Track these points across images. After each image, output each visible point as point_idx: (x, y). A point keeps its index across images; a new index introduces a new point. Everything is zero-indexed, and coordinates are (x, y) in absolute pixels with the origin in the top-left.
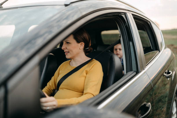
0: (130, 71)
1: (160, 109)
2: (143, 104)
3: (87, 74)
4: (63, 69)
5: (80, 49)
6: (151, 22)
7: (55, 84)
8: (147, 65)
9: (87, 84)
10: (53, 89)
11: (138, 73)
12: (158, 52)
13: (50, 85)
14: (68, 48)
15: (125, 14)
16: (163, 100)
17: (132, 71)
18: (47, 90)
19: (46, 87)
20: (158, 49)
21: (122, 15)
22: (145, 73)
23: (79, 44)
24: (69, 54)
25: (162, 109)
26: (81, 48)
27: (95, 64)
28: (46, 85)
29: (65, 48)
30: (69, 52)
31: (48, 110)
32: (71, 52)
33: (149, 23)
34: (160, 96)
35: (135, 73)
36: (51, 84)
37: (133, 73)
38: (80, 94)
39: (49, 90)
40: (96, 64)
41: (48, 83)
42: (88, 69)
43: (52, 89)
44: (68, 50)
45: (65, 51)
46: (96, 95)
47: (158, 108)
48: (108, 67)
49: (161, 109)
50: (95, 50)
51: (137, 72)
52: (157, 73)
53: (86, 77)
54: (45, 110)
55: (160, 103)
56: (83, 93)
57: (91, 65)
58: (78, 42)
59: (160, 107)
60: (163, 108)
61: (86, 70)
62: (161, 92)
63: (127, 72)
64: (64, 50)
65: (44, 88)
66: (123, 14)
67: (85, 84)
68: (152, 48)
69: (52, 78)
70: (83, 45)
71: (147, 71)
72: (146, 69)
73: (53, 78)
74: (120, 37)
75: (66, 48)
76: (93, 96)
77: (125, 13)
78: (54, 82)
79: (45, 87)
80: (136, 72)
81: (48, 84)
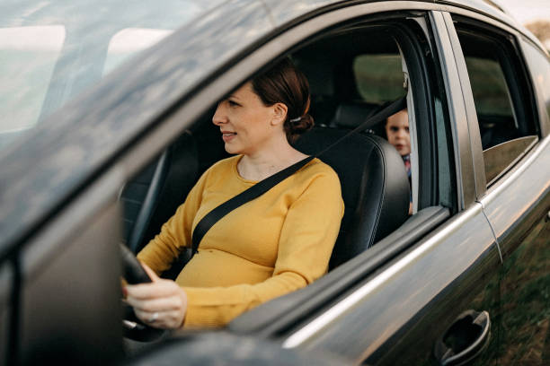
0: (432, 205)
1: (532, 321)
2: (462, 316)
3: (289, 208)
4: (214, 186)
5: (272, 125)
6: (520, 38)
7: (187, 230)
8: (488, 188)
9: (287, 241)
10: (181, 247)
11: (457, 212)
12: (537, 139)
13: (169, 233)
14: (233, 119)
15: (426, 14)
16: (543, 292)
17: (437, 204)
18: (161, 248)
19: (157, 237)
20: (537, 130)
21: (417, 19)
22: (481, 214)
23: (271, 110)
24: (235, 139)
25: (539, 323)
26: (274, 123)
27: (316, 175)
28: (158, 232)
29: (225, 121)
30: (235, 134)
31: (155, 321)
32: (242, 134)
33: (512, 41)
34: (537, 280)
35: (446, 213)
36: (172, 229)
37: (439, 213)
38: (266, 271)
39: (165, 247)
40: (321, 176)
41: (166, 224)
42: (295, 192)
43: (177, 246)
44: (232, 125)
45: (222, 130)
46: (315, 280)
47: (525, 318)
48: (363, 185)
49: (535, 323)
50: (323, 125)
51: (454, 211)
52: (523, 215)
53: (285, 217)
54: (147, 321)
55: (534, 303)
56: (274, 266)
57: (305, 179)
58: (268, 102)
59: (532, 317)
60: (542, 318)
61: (287, 192)
62: (540, 265)
63: (420, 208)
64: (219, 127)
65: (152, 241)
66: (419, 14)
67: (282, 239)
68: (517, 126)
69: (178, 210)
70: (284, 113)
71: (486, 206)
72: (484, 201)
73: (181, 210)
74: (407, 89)
75: (228, 121)
76: (304, 282)
77: (427, 11)
78: (185, 223)
79: (153, 238)
80: (451, 210)
81: (164, 228)
